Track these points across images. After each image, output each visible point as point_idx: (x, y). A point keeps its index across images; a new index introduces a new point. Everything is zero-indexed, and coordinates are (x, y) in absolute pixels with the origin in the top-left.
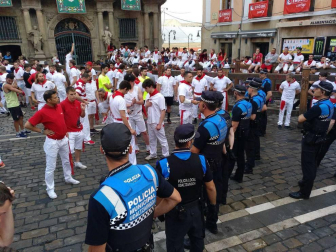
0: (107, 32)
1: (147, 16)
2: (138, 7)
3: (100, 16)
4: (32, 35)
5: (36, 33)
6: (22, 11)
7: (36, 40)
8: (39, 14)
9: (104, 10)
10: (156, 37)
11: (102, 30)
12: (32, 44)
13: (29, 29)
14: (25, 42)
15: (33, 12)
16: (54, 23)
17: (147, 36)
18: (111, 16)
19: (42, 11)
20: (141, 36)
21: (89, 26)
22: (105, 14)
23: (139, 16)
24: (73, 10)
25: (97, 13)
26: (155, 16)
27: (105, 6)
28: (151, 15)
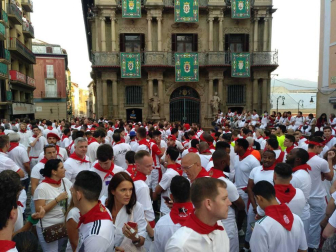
0: (216, 98)
1: (256, 83)
2: (248, 75)
3: (211, 83)
4: (152, 100)
5: (155, 99)
6: (148, 81)
7: (155, 105)
8: (160, 83)
9: (215, 78)
10: (264, 102)
11: (211, 96)
12: (151, 107)
13: (151, 96)
14: (146, 106)
15: (155, 82)
16: (170, 91)
17: (255, 101)
18: (220, 84)
19: (163, 81)
20: (249, 101)
21: (199, 92)
22: (216, 82)
23: (248, 83)
24: (188, 79)
25: (208, 81)
26: (265, 83)
27: (216, 75)
28: (260, 81)
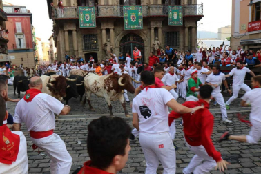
0: (157, 42)
1: (187, 30)
2: (181, 23)
3: (152, 31)
4: (106, 45)
5: (108, 44)
6: (101, 30)
7: (108, 49)
8: (112, 31)
9: (155, 26)
10: (193, 45)
11: (153, 41)
12: (105, 51)
13: (104, 41)
14: (100, 50)
15: (108, 31)
16: (119, 38)
17: (187, 44)
18: (160, 30)
19: (114, 29)
20: (181, 44)
21: (143, 38)
22: (156, 29)
23: (180, 30)
24: (134, 27)
25: (150, 29)
26: (193, 29)
27: (157, 23)
28: (190, 28)
